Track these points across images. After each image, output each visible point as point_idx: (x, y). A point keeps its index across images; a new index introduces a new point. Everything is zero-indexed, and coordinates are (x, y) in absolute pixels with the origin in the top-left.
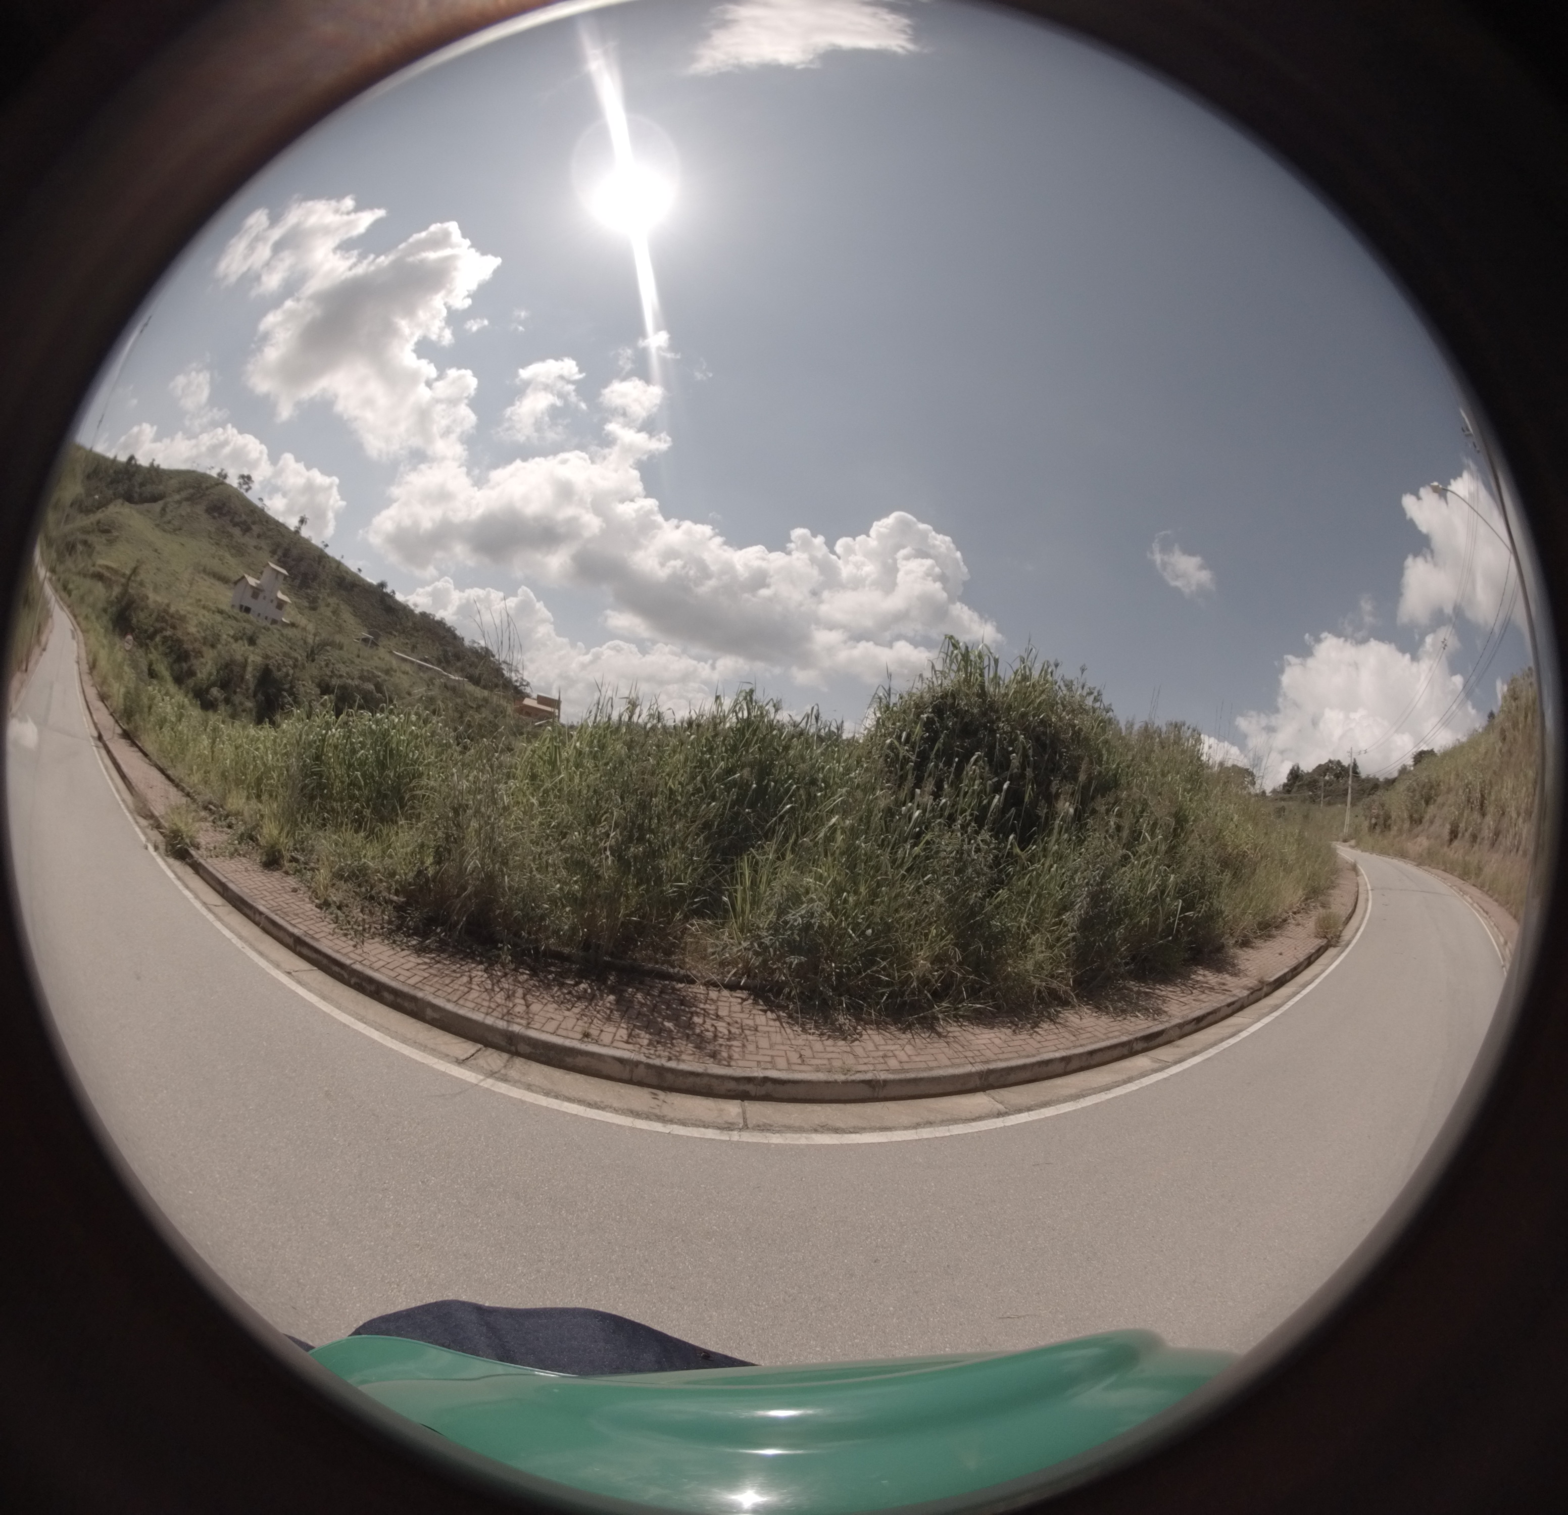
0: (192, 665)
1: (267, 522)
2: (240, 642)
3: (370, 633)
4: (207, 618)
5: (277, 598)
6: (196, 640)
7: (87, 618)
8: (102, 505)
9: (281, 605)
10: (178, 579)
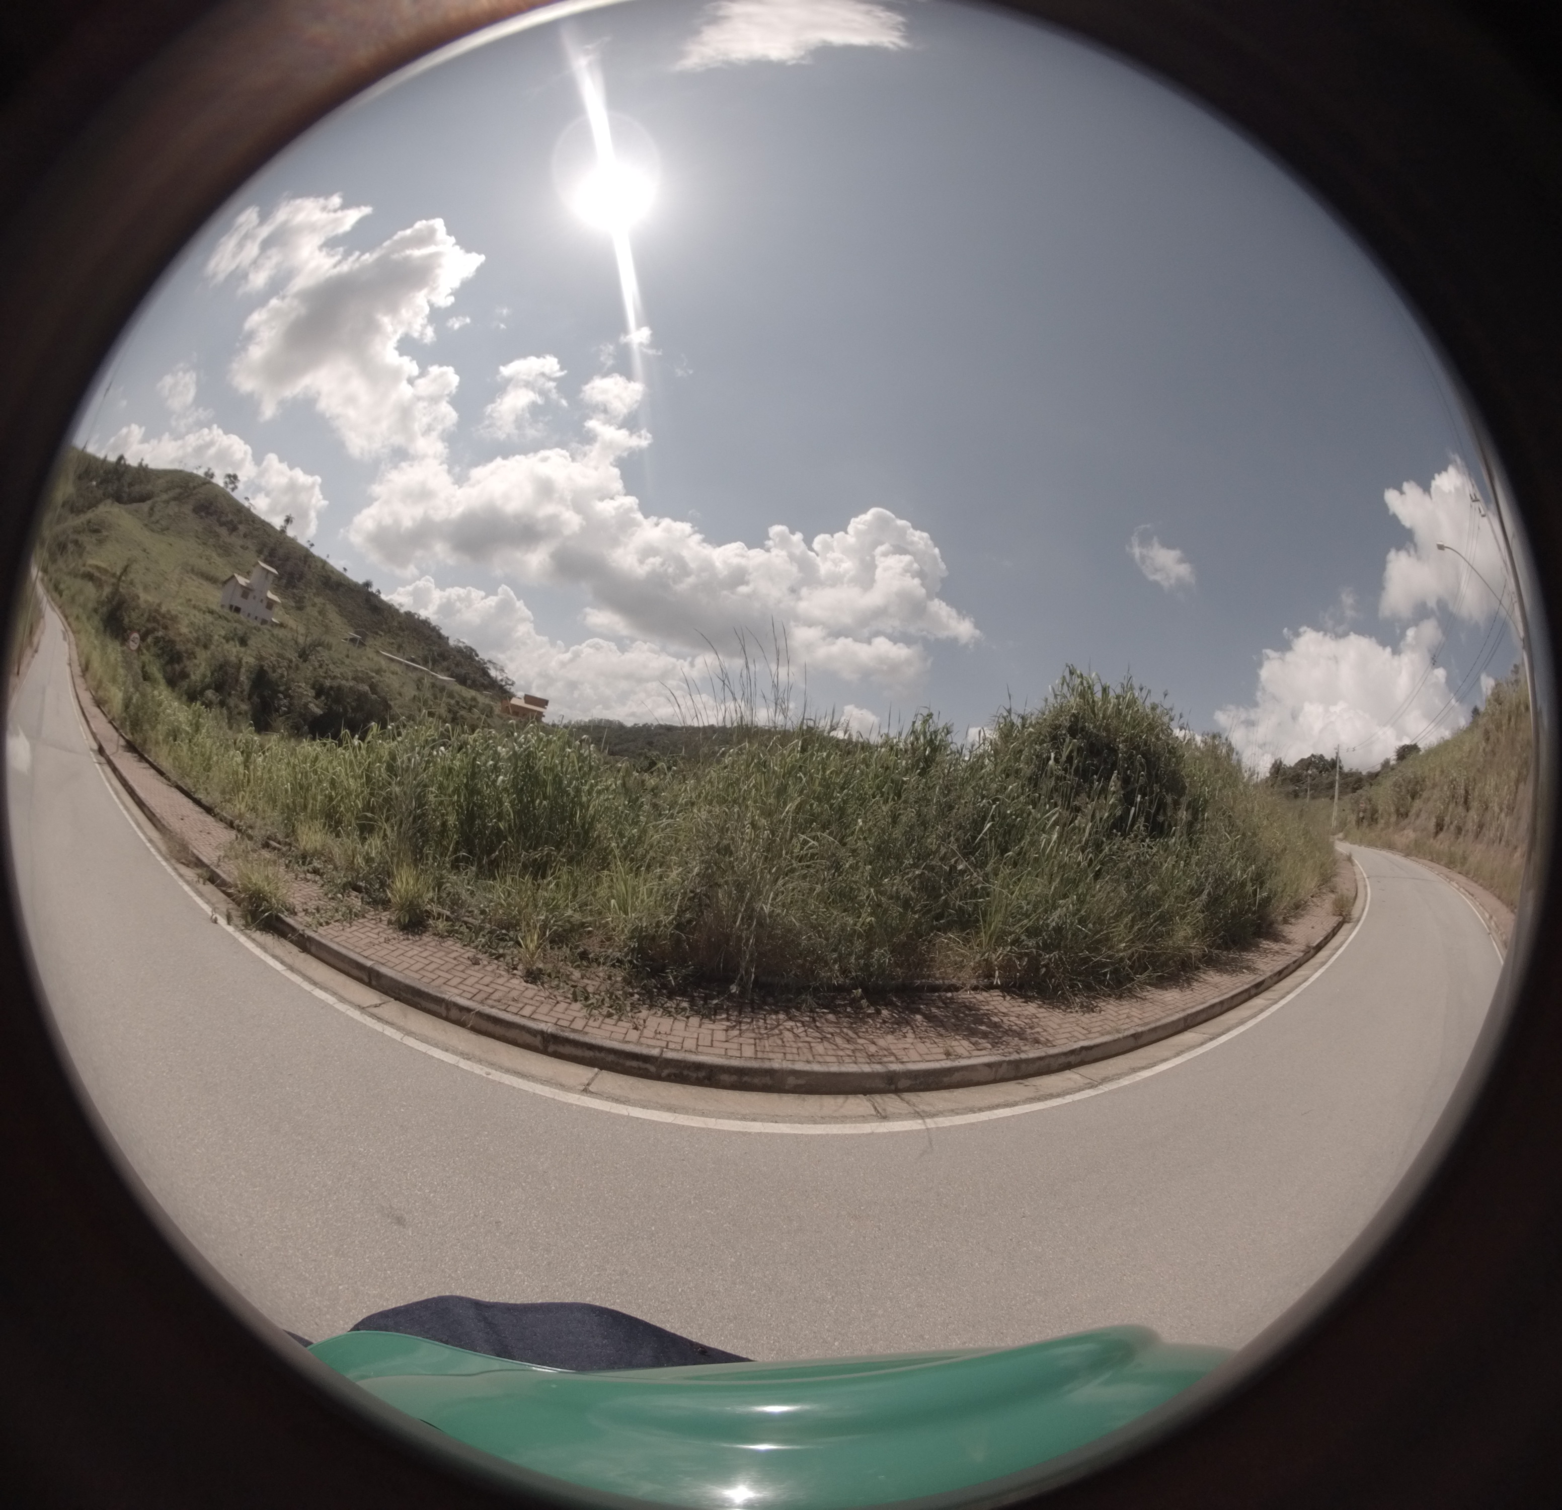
0: (186, 667)
1: (253, 521)
2: (231, 643)
3: (356, 633)
4: (199, 618)
5: (268, 598)
6: (188, 641)
7: (77, 618)
8: (93, 504)
9: (270, 604)
10: (167, 579)
